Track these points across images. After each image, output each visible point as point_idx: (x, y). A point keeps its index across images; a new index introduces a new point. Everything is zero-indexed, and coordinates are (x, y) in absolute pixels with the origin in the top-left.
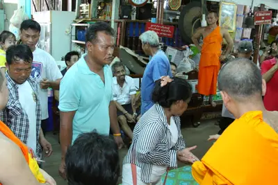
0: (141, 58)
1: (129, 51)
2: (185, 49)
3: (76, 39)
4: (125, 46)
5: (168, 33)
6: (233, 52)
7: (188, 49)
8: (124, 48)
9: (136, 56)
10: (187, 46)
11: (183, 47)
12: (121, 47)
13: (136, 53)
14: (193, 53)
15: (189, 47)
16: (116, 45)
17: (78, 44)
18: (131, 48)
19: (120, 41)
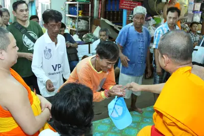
0: (116, 27)
1: (107, 22)
2: (150, 20)
3: (69, 14)
4: (105, 18)
6: (186, 21)
7: (152, 20)
8: (104, 20)
9: (113, 25)
10: (151, 18)
11: (149, 18)
12: (102, 19)
13: (113, 23)
14: (155, 23)
15: (153, 18)
16: (98, 18)
17: (70, 17)
18: (109, 20)
19: (101, 14)
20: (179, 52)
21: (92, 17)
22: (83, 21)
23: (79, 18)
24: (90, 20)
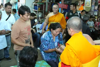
3: (34, 9)
5: (65, 7)
16: (48, 12)
17: (34, 11)
19: (49, 10)
20: (77, 26)
21: (45, 11)
22: (40, 13)
23: (38, 11)
24: (43, 13)
